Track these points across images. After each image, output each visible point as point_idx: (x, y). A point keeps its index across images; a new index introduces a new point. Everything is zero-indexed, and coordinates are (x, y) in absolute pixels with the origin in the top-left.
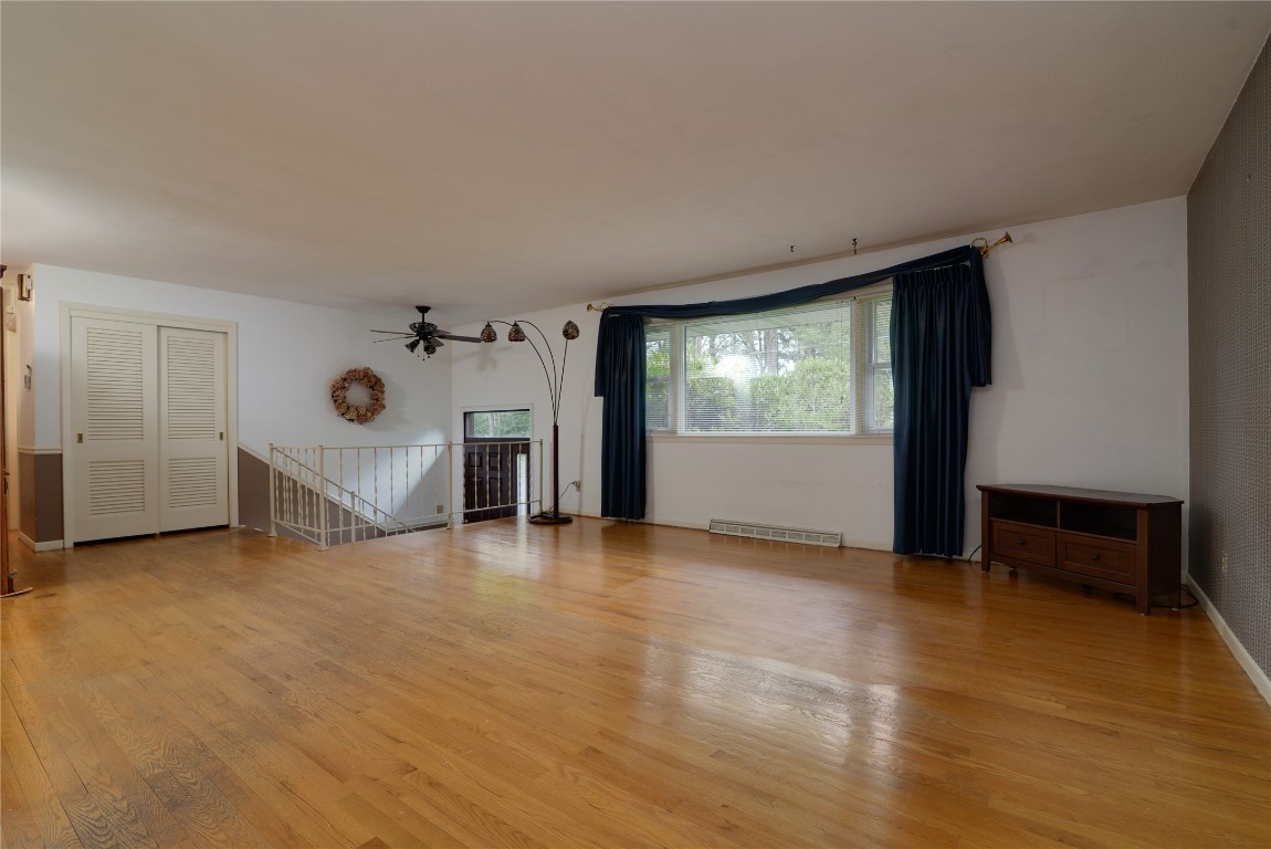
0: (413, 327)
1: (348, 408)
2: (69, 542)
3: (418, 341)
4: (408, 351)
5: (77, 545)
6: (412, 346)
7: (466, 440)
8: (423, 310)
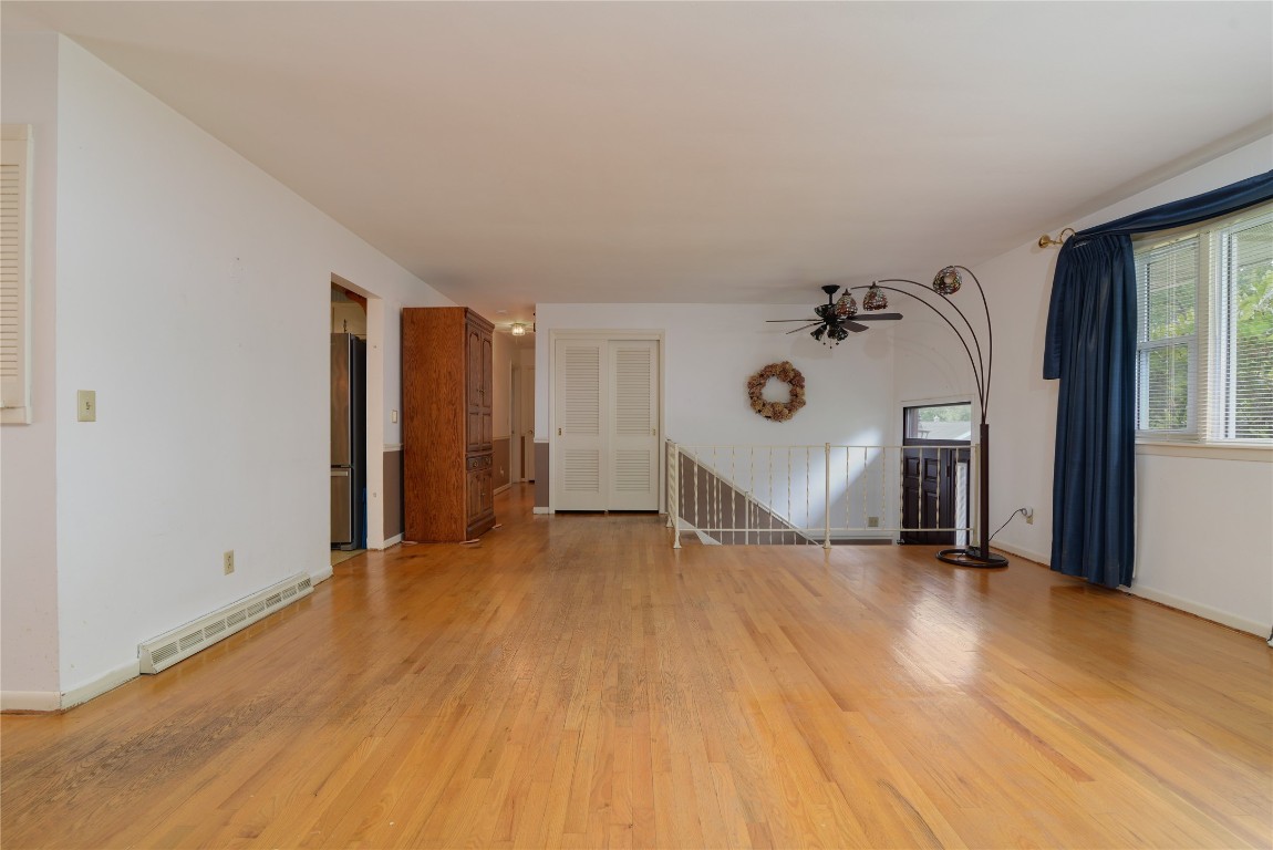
0: (817, 310)
1: (764, 405)
2: (552, 509)
3: (825, 327)
4: (813, 339)
5: (558, 512)
6: (817, 334)
7: (905, 441)
8: (830, 290)
